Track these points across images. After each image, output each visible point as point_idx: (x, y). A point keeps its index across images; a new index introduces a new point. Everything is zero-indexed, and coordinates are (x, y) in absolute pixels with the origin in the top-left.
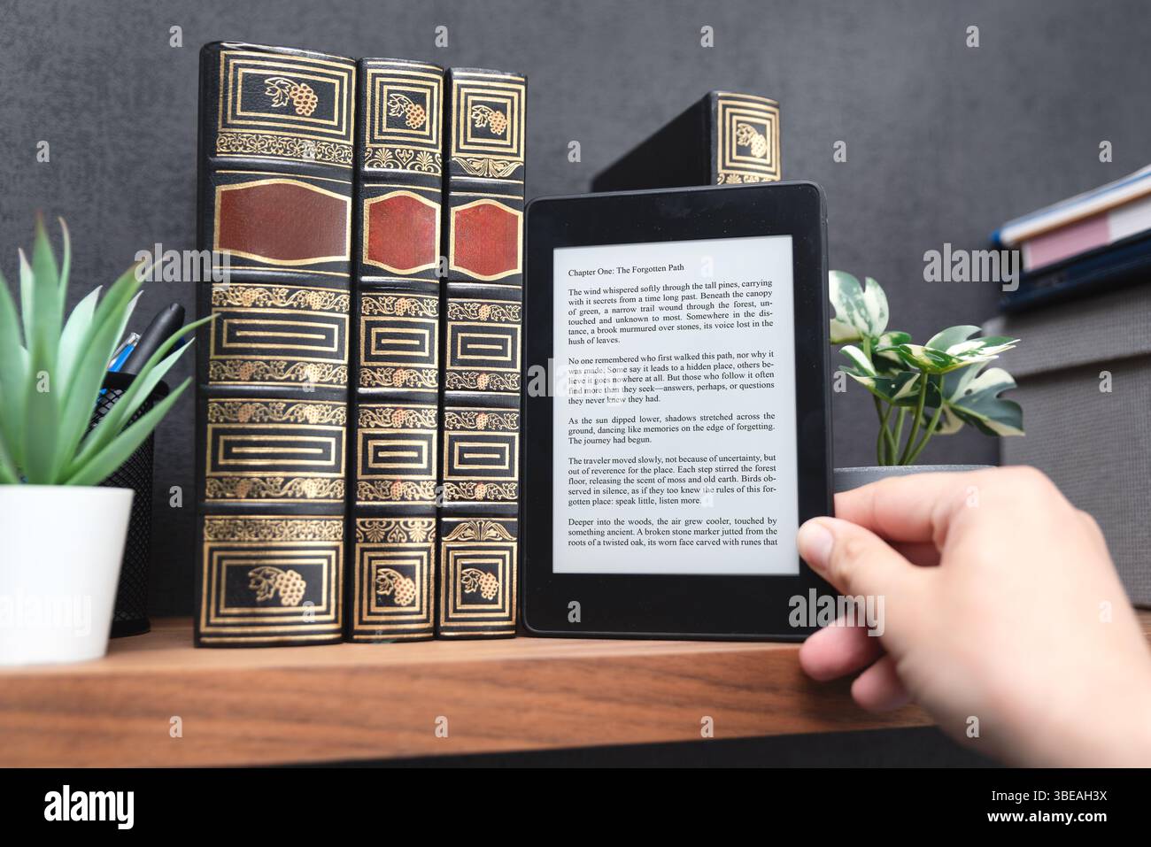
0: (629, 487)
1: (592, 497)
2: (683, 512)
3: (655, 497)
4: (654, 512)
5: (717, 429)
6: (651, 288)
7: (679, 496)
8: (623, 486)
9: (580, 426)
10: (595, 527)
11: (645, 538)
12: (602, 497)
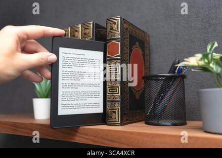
0: (74, 97)
1: (67, 99)
2: (84, 102)
3: (79, 99)
4: (78, 102)
5: (90, 86)
6: (79, 58)
7: (83, 99)
8: (73, 97)
9: (64, 85)
10: (67, 105)
11: (77, 107)
12: (69, 99)
